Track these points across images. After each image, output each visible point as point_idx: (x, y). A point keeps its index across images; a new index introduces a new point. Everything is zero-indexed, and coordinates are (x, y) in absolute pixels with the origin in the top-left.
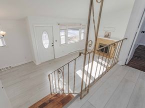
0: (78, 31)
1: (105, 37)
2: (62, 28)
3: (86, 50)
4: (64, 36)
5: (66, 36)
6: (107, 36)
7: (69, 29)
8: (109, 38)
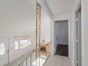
0: (27, 40)
1: (42, 42)
2: (16, 39)
3: (36, 48)
4: (18, 44)
5: (19, 44)
6: (43, 41)
7: (21, 39)
8: (45, 42)
